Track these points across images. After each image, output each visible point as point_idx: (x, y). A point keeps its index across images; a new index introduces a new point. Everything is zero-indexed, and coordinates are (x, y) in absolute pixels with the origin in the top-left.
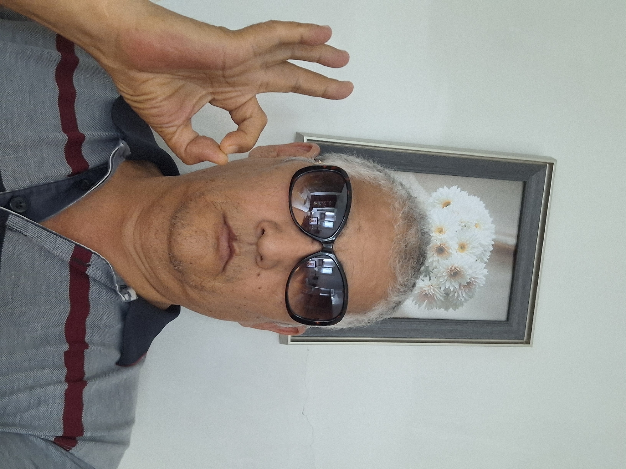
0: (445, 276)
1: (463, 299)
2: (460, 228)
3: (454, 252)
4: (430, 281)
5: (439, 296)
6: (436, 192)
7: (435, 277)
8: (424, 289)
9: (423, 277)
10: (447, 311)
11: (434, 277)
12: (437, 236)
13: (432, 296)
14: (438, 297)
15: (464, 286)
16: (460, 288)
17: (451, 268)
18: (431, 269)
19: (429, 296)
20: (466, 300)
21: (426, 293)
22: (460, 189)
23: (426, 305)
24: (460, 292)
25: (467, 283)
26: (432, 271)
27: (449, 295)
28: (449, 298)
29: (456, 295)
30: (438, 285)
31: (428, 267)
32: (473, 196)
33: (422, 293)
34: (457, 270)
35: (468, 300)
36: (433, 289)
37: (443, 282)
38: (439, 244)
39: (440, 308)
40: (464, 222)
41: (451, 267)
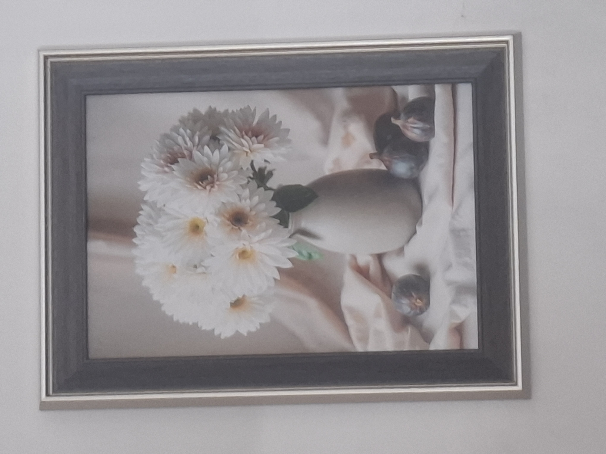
0: (224, 172)
1: (182, 130)
2: (207, 263)
3: (211, 218)
4: (252, 163)
5: (230, 135)
6: (260, 324)
7: (242, 168)
8: (262, 146)
9: (266, 168)
10: (210, 107)
11: (245, 169)
12: (250, 243)
13: (244, 133)
14: (232, 131)
15: (183, 157)
16: (191, 153)
17: (212, 187)
18: (254, 183)
19: (250, 133)
20: (175, 129)
21: (257, 137)
22: (216, 333)
23: (253, 115)
24: (189, 143)
25: (178, 162)
26: (250, 180)
27: (211, 138)
28: (210, 132)
29: (197, 139)
30: (234, 154)
31: (259, 187)
32: (188, 324)
33: (264, 138)
34: (200, 185)
35: (172, 130)
36: (242, 145)
37: (226, 160)
38: (244, 231)
39: (227, 111)
40: (200, 274)
41: (213, 189)
